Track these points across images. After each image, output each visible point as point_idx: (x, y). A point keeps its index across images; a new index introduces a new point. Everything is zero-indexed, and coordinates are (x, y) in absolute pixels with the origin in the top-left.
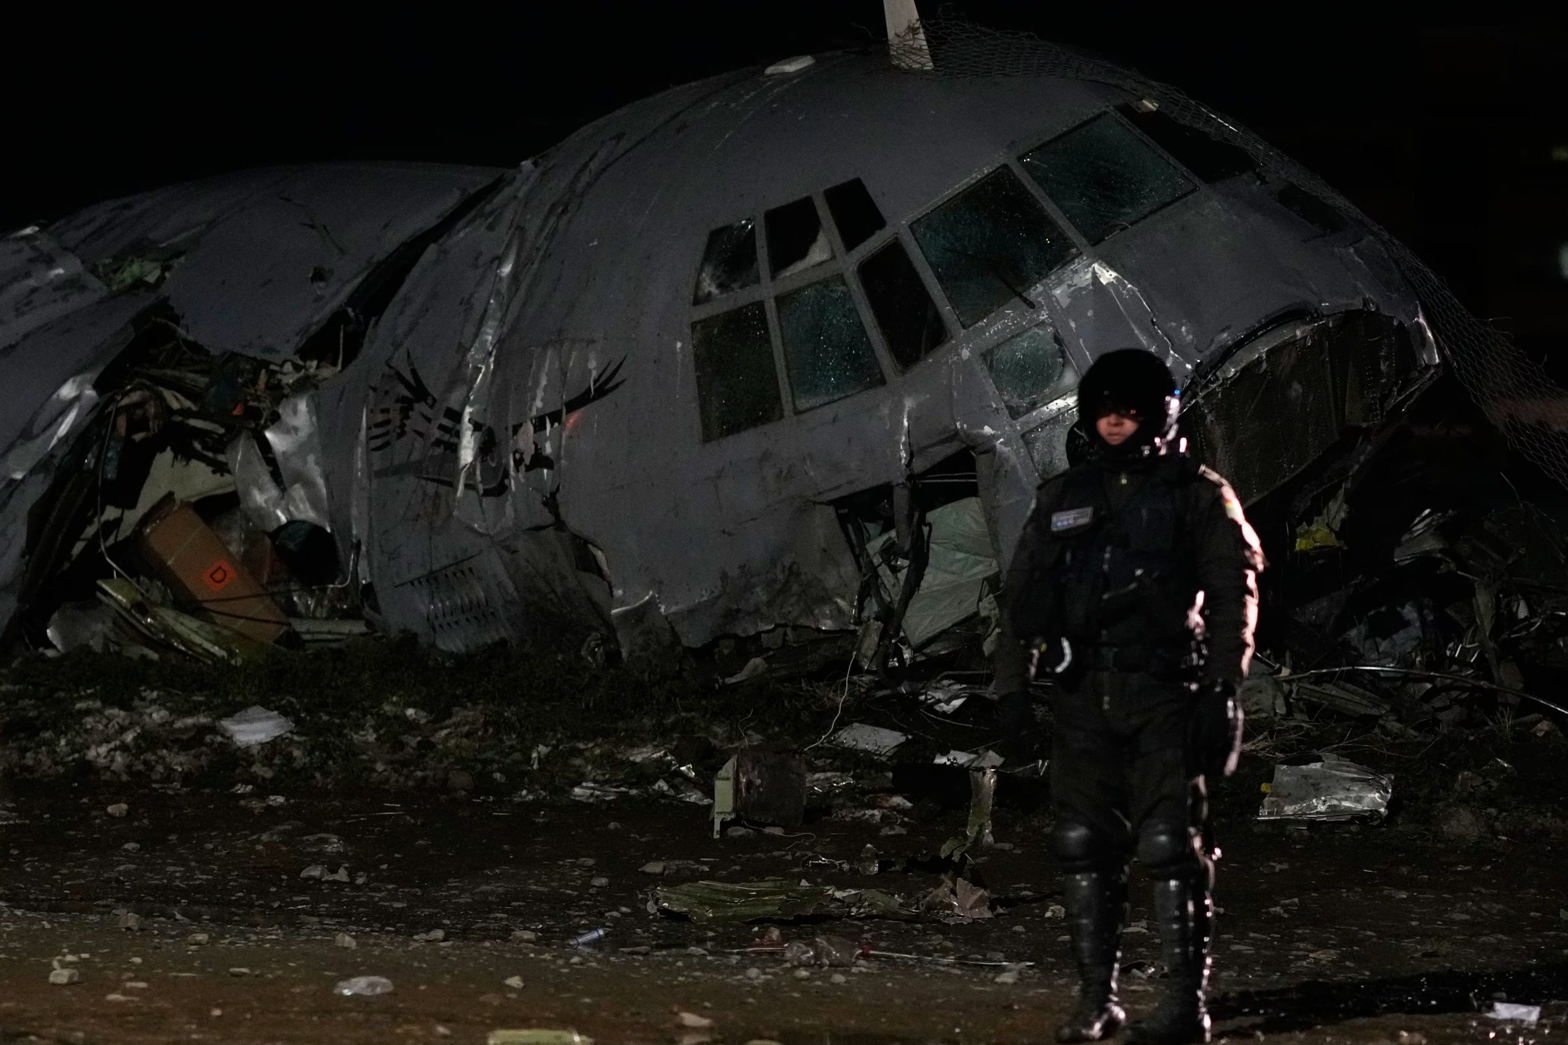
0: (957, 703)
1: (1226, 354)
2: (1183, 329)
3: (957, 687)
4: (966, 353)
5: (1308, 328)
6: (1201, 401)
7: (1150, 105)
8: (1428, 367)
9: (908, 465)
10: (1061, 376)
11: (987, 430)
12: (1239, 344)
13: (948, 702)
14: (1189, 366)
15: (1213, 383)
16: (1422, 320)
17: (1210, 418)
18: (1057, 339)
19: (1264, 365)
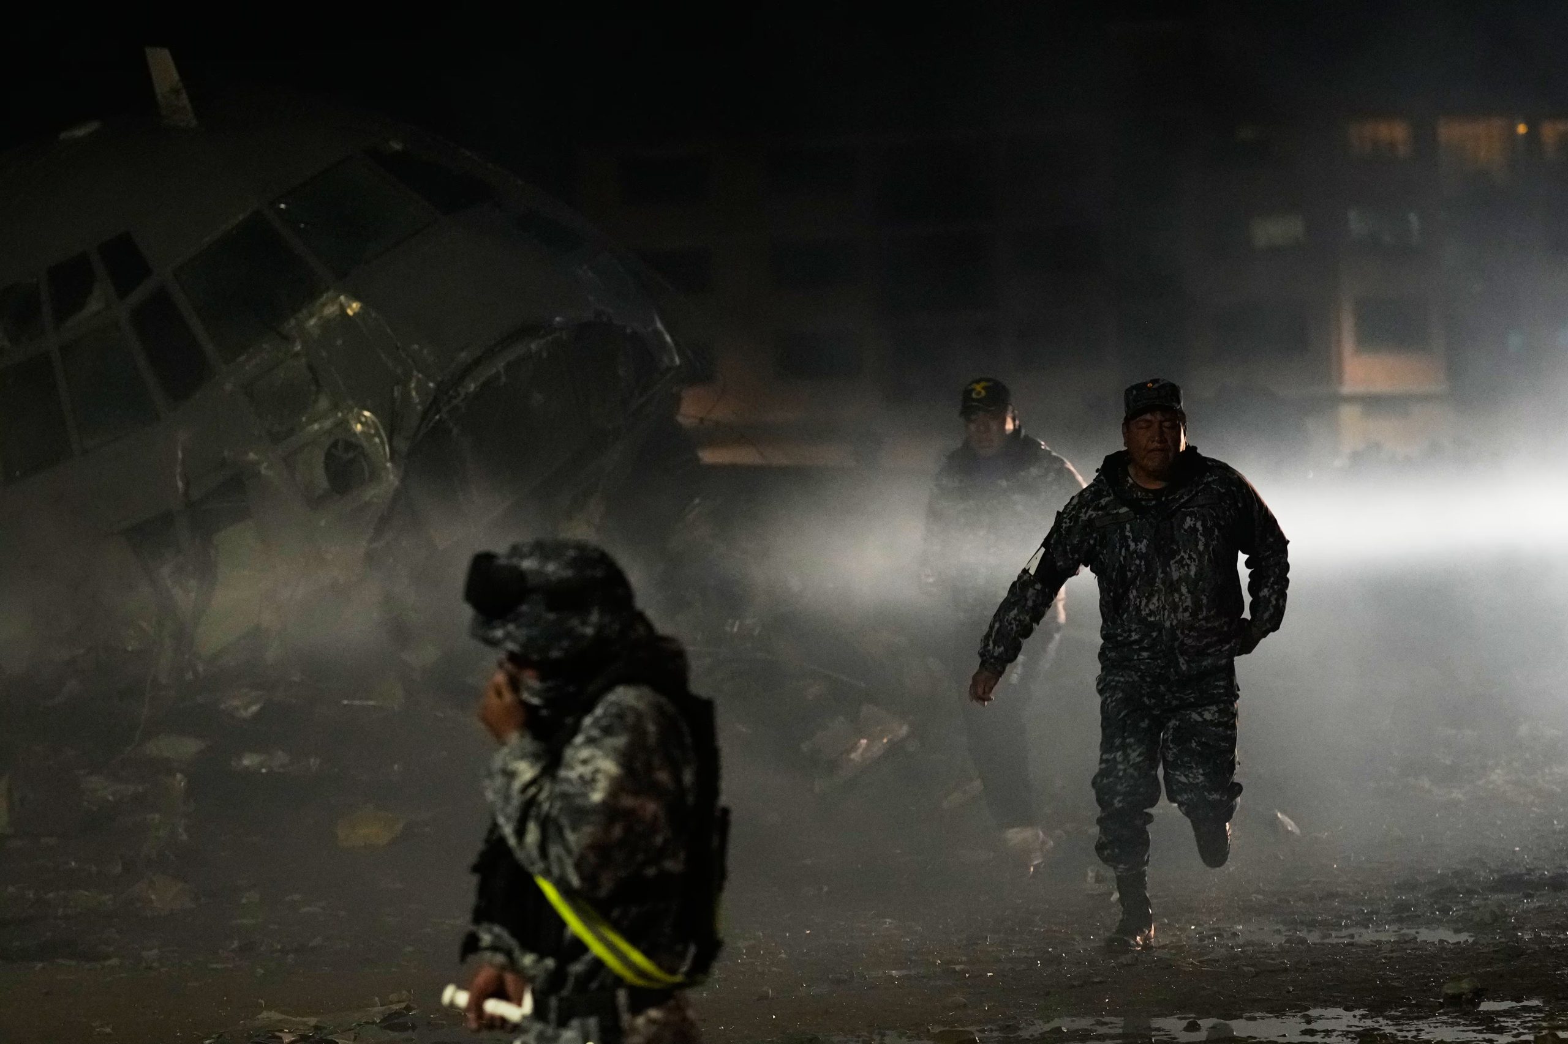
0: (254, 708)
1: (467, 371)
2: (425, 351)
3: (253, 694)
4: (228, 387)
5: (542, 341)
6: (445, 416)
7: (397, 146)
8: (669, 369)
9: (186, 493)
10: (316, 401)
11: (252, 456)
12: (477, 362)
13: (246, 708)
14: (431, 385)
15: (455, 398)
16: (659, 325)
17: (455, 431)
18: (310, 368)
19: (503, 379)
